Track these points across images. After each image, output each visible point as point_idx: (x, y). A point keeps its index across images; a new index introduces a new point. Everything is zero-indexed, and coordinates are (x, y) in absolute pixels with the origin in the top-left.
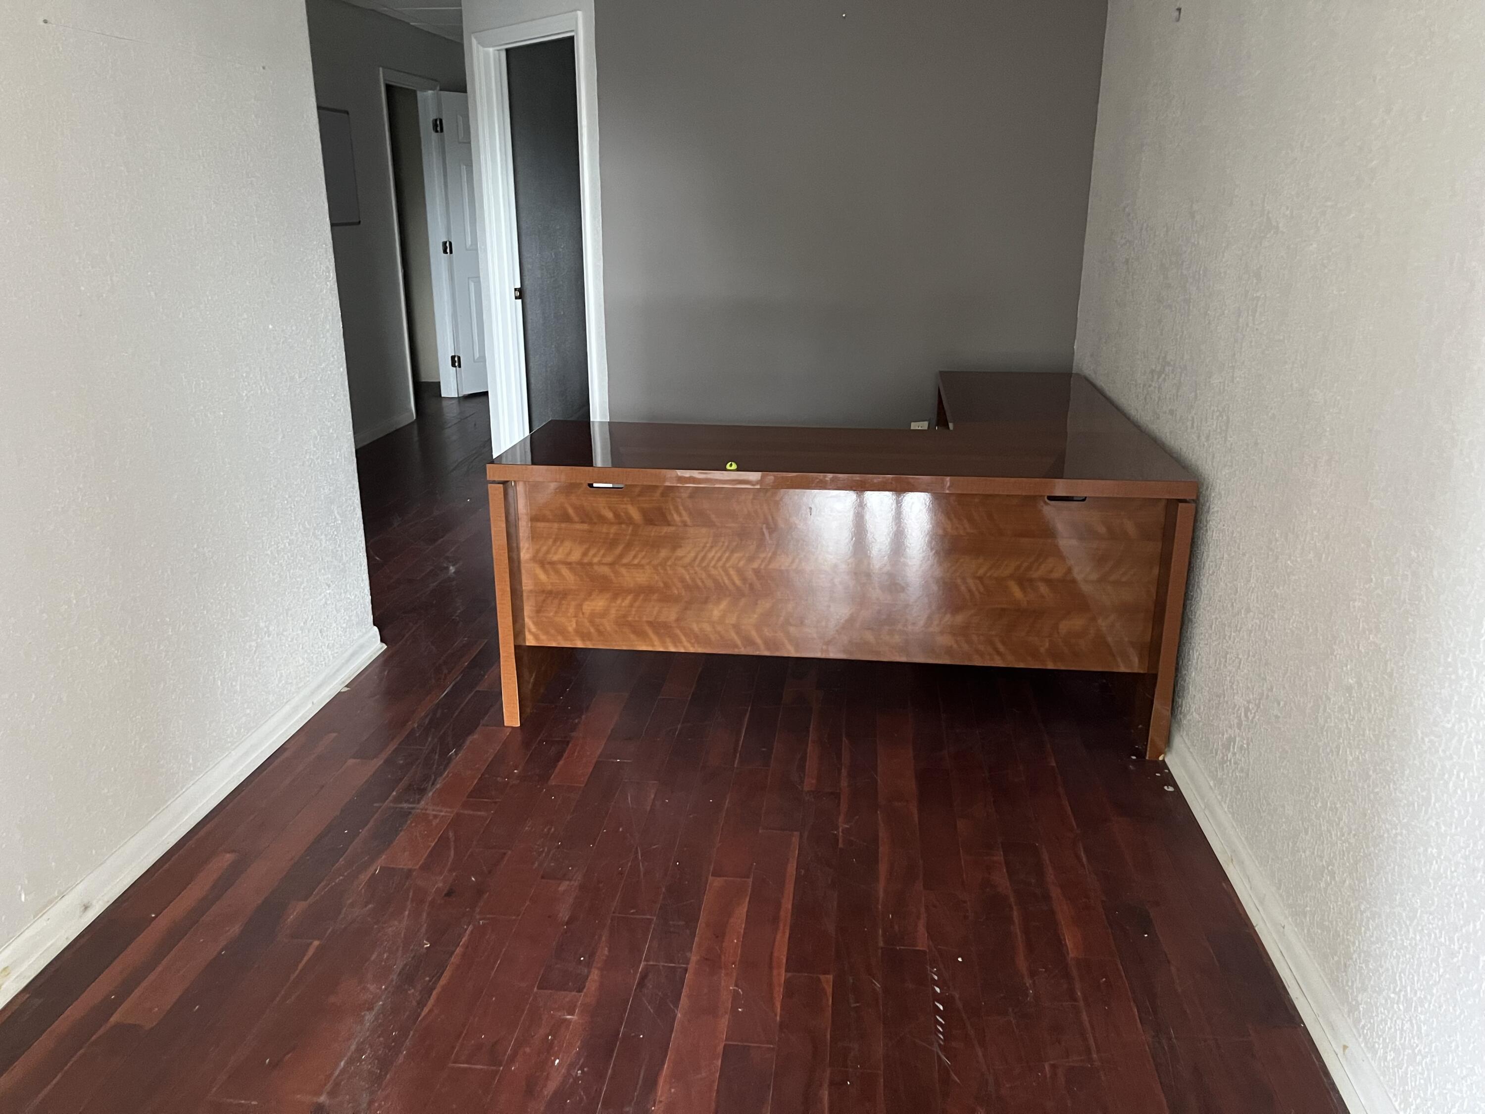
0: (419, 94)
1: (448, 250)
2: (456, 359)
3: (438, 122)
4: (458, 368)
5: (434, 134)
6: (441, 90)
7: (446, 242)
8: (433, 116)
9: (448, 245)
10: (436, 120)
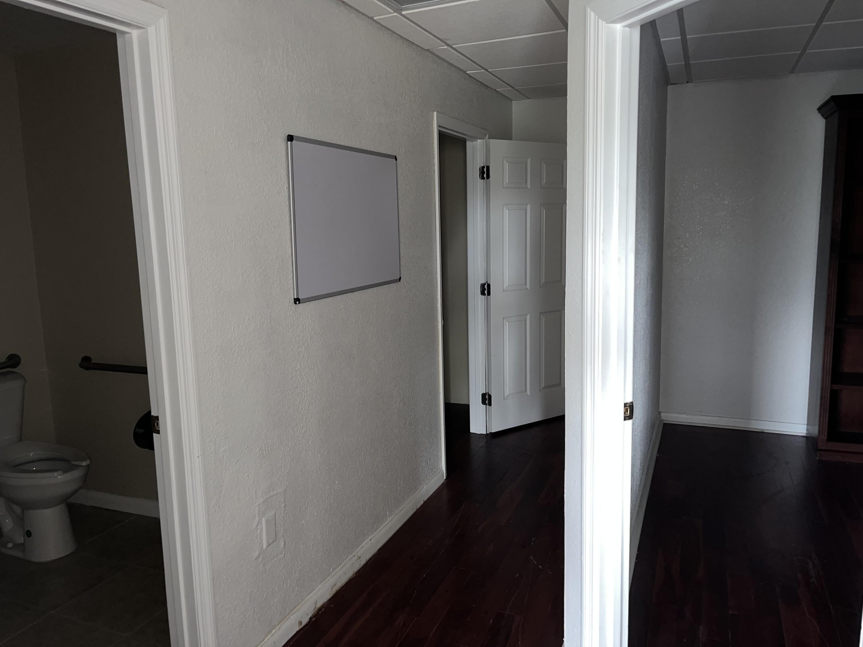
0: (469, 144)
1: (486, 292)
2: (487, 397)
3: (485, 170)
4: (487, 406)
5: (481, 183)
6: (489, 138)
7: (485, 284)
8: (480, 163)
9: (486, 286)
10: (483, 167)
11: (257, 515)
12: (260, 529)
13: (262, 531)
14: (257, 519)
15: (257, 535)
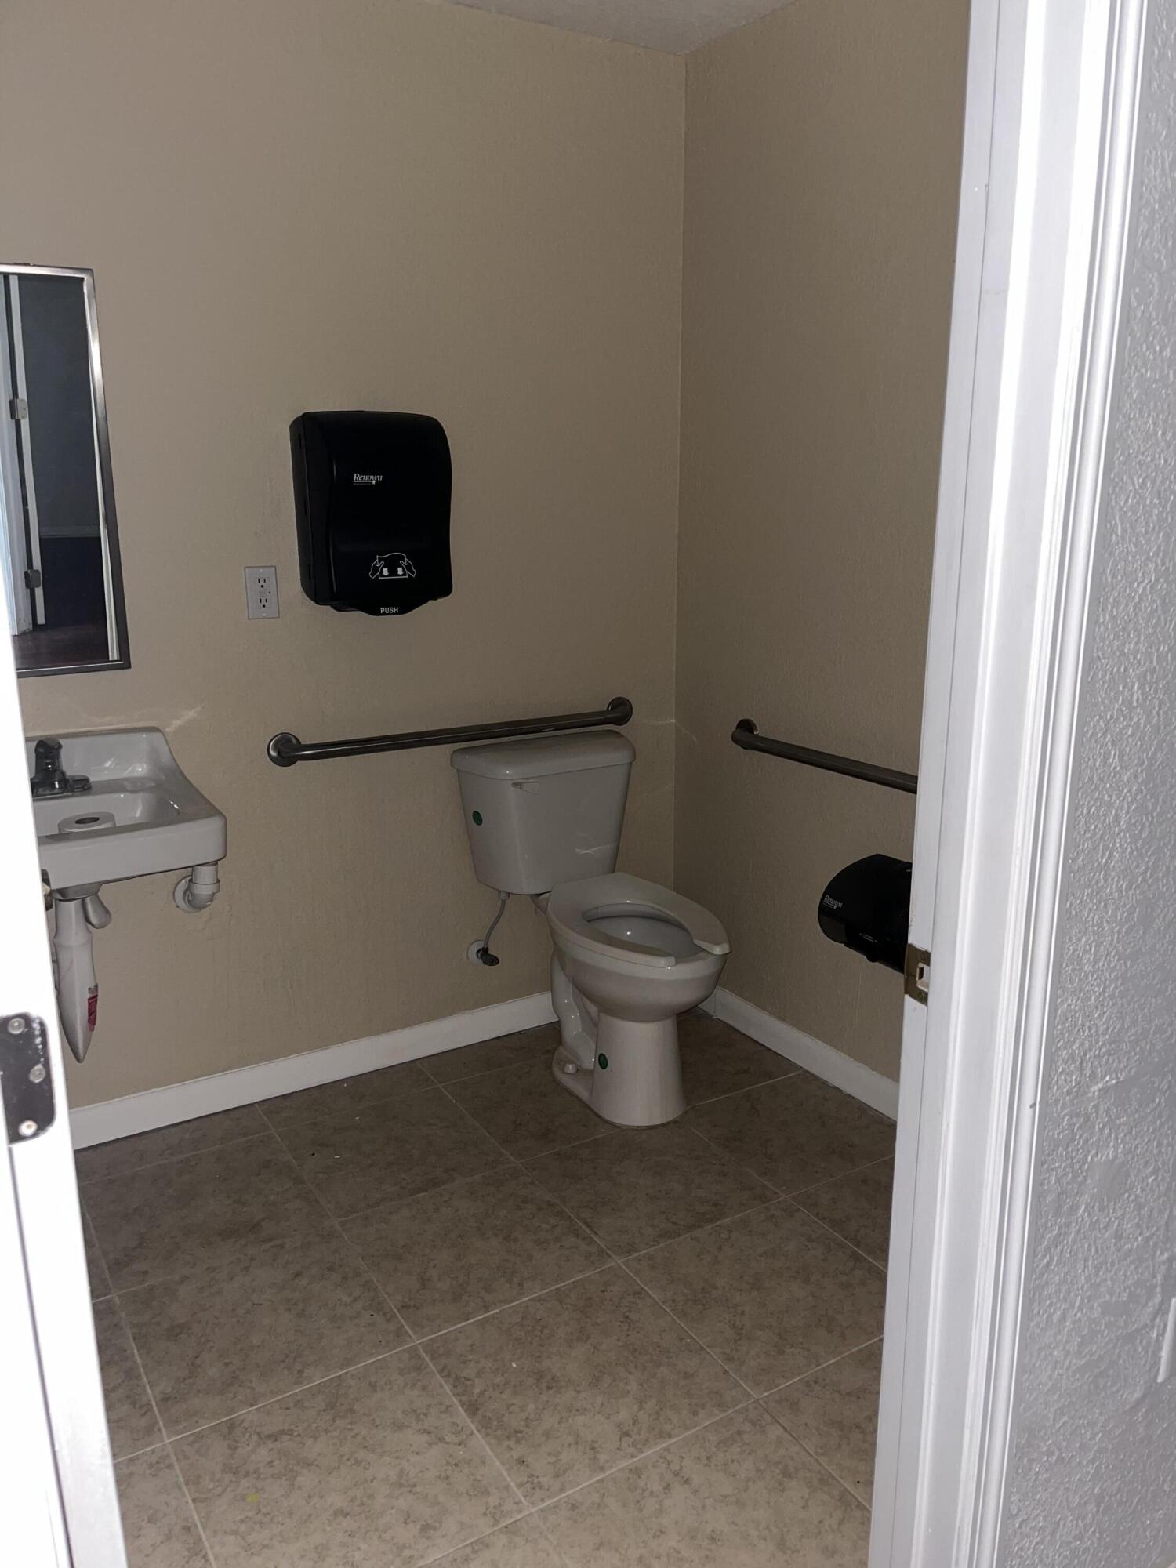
11: (1158, 1289)
12: (1159, 1327)
13: (1163, 1334)
14: (1158, 1299)
15: (1149, 1343)
